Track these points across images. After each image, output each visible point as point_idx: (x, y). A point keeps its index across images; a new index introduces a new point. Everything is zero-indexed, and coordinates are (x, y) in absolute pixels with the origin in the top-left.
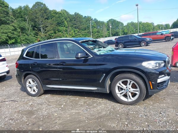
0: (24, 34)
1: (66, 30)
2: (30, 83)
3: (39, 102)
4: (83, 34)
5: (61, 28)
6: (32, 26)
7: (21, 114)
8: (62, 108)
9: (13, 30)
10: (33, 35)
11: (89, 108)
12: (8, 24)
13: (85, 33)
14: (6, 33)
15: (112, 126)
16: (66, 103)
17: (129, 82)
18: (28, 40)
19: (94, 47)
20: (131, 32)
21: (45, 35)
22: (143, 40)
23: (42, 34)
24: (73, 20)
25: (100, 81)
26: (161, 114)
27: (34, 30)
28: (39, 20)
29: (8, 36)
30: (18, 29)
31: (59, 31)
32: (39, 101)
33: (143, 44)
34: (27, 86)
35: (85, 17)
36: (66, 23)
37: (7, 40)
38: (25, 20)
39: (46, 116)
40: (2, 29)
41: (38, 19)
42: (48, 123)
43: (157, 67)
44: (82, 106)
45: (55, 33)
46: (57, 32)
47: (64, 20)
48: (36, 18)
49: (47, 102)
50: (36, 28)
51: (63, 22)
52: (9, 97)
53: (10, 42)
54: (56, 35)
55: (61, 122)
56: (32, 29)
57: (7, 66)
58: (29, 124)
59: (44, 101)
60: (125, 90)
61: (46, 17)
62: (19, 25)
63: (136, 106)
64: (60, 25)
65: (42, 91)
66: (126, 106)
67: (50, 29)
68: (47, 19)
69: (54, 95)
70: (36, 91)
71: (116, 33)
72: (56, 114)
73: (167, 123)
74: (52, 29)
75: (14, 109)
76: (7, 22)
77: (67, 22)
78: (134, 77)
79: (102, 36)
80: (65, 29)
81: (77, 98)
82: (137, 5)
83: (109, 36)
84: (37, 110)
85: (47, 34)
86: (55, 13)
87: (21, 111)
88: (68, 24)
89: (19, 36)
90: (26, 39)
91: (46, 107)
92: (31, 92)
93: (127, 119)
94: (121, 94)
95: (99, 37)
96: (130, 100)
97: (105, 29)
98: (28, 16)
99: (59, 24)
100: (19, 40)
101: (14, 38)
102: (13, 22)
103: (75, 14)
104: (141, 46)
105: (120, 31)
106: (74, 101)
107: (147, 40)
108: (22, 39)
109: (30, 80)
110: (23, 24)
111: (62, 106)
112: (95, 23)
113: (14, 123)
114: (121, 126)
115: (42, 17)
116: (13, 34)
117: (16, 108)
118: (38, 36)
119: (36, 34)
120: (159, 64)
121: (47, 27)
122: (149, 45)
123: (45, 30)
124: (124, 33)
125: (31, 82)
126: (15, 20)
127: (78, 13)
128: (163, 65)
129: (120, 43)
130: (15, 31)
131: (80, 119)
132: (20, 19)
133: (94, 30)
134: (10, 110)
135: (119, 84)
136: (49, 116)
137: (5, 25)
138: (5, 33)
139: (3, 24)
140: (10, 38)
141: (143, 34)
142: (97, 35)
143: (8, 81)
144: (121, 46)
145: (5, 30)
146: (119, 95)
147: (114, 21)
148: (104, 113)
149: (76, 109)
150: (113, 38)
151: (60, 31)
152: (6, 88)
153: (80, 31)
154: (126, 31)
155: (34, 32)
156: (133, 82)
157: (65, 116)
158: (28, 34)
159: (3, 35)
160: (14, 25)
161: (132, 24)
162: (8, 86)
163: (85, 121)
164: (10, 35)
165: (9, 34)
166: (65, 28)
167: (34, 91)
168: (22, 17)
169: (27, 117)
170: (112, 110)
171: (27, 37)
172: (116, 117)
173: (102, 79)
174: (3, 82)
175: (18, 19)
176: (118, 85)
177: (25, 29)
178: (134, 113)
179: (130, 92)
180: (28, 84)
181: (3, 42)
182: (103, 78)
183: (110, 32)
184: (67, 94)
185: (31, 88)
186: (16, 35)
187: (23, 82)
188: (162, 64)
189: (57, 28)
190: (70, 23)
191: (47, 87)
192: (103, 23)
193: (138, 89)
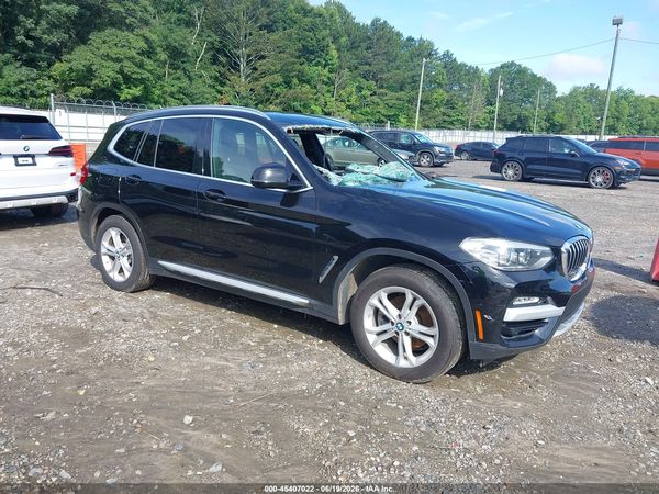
0: (179, 73)
1: (329, 78)
2: (111, 242)
3: (124, 310)
4: (391, 103)
5: (312, 70)
6: (212, 47)
7: (50, 336)
8: (181, 343)
9: (142, 53)
10: (209, 82)
11: (264, 363)
12: (130, 28)
13: (398, 99)
14: (118, 60)
15: (300, 431)
16: (203, 329)
17: (409, 298)
18: (187, 95)
19: (410, 157)
20: (579, 123)
21: (251, 86)
22: (603, 164)
23: (241, 82)
24: (364, 45)
25: (321, 279)
26: (483, 432)
27: (215, 61)
28: (239, 28)
29: (121, 72)
30: (159, 50)
31: (303, 80)
32: (124, 307)
33: (599, 179)
34: (103, 250)
35: (410, 39)
36: (334, 53)
37: (116, 85)
38: (190, 24)
39: (120, 356)
40: (104, 42)
41: (234, 25)
42: (114, 378)
43: (522, 264)
44: (247, 349)
45: (288, 84)
46: (295, 81)
47: (330, 40)
48: (231, 19)
49: (147, 315)
50: (223, 56)
51: (324, 49)
52: (45, 277)
53: (127, 93)
54: (292, 91)
55: (152, 383)
56: (208, 56)
57: (72, 175)
58: (56, 370)
59: (139, 310)
60: (393, 323)
61: (264, 20)
62: (165, 38)
63: (420, 387)
64: (312, 57)
65: (145, 277)
66: (386, 380)
67: (273, 68)
68: (269, 28)
69: (181, 298)
70: (127, 274)
71: (520, 120)
72: (152, 359)
73: (484, 464)
74: (278, 67)
75: (39, 316)
76: (127, 21)
77: (338, 50)
78: (428, 284)
79: (463, 122)
80: (328, 74)
81: (245, 322)
82: (617, 23)
83: (490, 128)
84: (101, 335)
85: (258, 86)
86: (303, 9)
87: (55, 325)
88: (339, 57)
89: (160, 78)
90: (181, 90)
91: (137, 329)
92: (111, 275)
93: (361, 421)
94: (379, 334)
95: (451, 123)
96: (403, 363)
97: (479, 98)
98: (202, 10)
99: (308, 53)
100: (157, 92)
101: (142, 81)
102: (147, 23)
103: (373, 24)
104: (589, 186)
105: (535, 111)
106: (230, 331)
107: (619, 166)
108: (168, 89)
109: (114, 233)
110: (179, 36)
111: (185, 338)
112: (444, 71)
113: (16, 358)
114: (329, 438)
115: (251, 18)
116: (141, 66)
117: (47, 314)
118: (226, 88)
119: (220, 80)
120: (533, 256)
121: (263, 57)
122: (624, 188)
123: (255, 69)
124: (553, 125)
125: (117, 240)
126: (154, 18)
127: (385, 22)
128: (546, 260)
129: (512, 159)
130: (149, 57)
131: (217, 388)
132: (175, 16)
133: (435, 96)
134: (27, 317)
135: (379, 299)
136: (126, 361)
137: (119, 29)
138: (112, 59)
139: (113, 25)
140: (128, 80)
141: (611, 141)
142: (444, 114)
143: (68, 224)
144: (510, 172)
145: (115, 50)
146: (371, 338)
147: (522, 72)
148: (303, 386)
149: (224, 355)
150: (498, 138)
151: (308, 82)
152: (51, 246)
153: (382, 90)
154: (559, 118)
155: (214, 70)
156: (421, 301)
157: (176, 369)
158: (192, 74)
159: (106, 64)
160: (148, 34)
161: (592, 93)
162: (60, 240)
163: (228, 397)
164: (129, 68)
165: (126, 63)
166: (326, 71)
167: (121, 271)
168: (180, 11)
169: (63, 348)
170: (334, 382)
171: (185, 83)
172: (330, 407)
173: (326, 273)
174: (51, 227)
175: (166, 16)
176: (374, 301)
177: (185, 55)
178: (401, 407)
179: (407, 333)
180: (105, 243)
181: (103, 90)
182: (330, 268)
183: (494, 112)
184: (223, 305)
185: (113, 258)
186: (149, 71)
187: (93, 235)
188: (542, 259)
189: (298, 67)
190: (348, 55)
191: (160, 265)
192: (473, 73)
193: (435, 331)
